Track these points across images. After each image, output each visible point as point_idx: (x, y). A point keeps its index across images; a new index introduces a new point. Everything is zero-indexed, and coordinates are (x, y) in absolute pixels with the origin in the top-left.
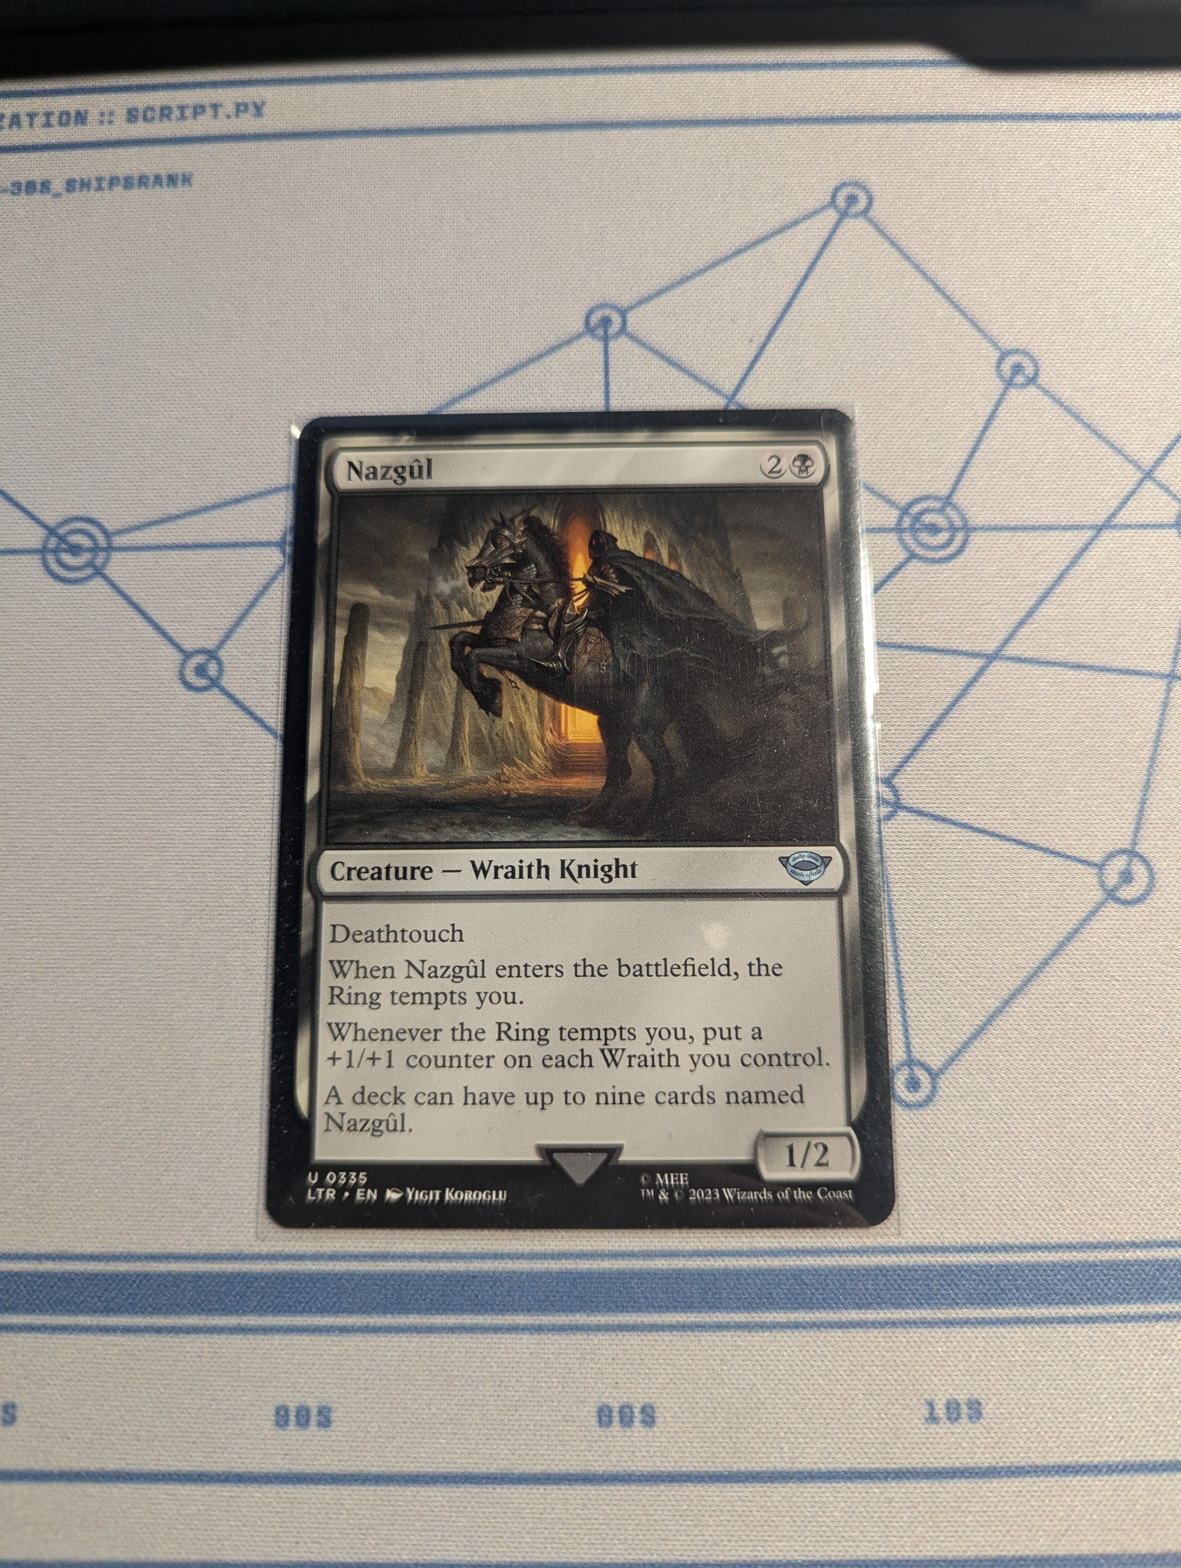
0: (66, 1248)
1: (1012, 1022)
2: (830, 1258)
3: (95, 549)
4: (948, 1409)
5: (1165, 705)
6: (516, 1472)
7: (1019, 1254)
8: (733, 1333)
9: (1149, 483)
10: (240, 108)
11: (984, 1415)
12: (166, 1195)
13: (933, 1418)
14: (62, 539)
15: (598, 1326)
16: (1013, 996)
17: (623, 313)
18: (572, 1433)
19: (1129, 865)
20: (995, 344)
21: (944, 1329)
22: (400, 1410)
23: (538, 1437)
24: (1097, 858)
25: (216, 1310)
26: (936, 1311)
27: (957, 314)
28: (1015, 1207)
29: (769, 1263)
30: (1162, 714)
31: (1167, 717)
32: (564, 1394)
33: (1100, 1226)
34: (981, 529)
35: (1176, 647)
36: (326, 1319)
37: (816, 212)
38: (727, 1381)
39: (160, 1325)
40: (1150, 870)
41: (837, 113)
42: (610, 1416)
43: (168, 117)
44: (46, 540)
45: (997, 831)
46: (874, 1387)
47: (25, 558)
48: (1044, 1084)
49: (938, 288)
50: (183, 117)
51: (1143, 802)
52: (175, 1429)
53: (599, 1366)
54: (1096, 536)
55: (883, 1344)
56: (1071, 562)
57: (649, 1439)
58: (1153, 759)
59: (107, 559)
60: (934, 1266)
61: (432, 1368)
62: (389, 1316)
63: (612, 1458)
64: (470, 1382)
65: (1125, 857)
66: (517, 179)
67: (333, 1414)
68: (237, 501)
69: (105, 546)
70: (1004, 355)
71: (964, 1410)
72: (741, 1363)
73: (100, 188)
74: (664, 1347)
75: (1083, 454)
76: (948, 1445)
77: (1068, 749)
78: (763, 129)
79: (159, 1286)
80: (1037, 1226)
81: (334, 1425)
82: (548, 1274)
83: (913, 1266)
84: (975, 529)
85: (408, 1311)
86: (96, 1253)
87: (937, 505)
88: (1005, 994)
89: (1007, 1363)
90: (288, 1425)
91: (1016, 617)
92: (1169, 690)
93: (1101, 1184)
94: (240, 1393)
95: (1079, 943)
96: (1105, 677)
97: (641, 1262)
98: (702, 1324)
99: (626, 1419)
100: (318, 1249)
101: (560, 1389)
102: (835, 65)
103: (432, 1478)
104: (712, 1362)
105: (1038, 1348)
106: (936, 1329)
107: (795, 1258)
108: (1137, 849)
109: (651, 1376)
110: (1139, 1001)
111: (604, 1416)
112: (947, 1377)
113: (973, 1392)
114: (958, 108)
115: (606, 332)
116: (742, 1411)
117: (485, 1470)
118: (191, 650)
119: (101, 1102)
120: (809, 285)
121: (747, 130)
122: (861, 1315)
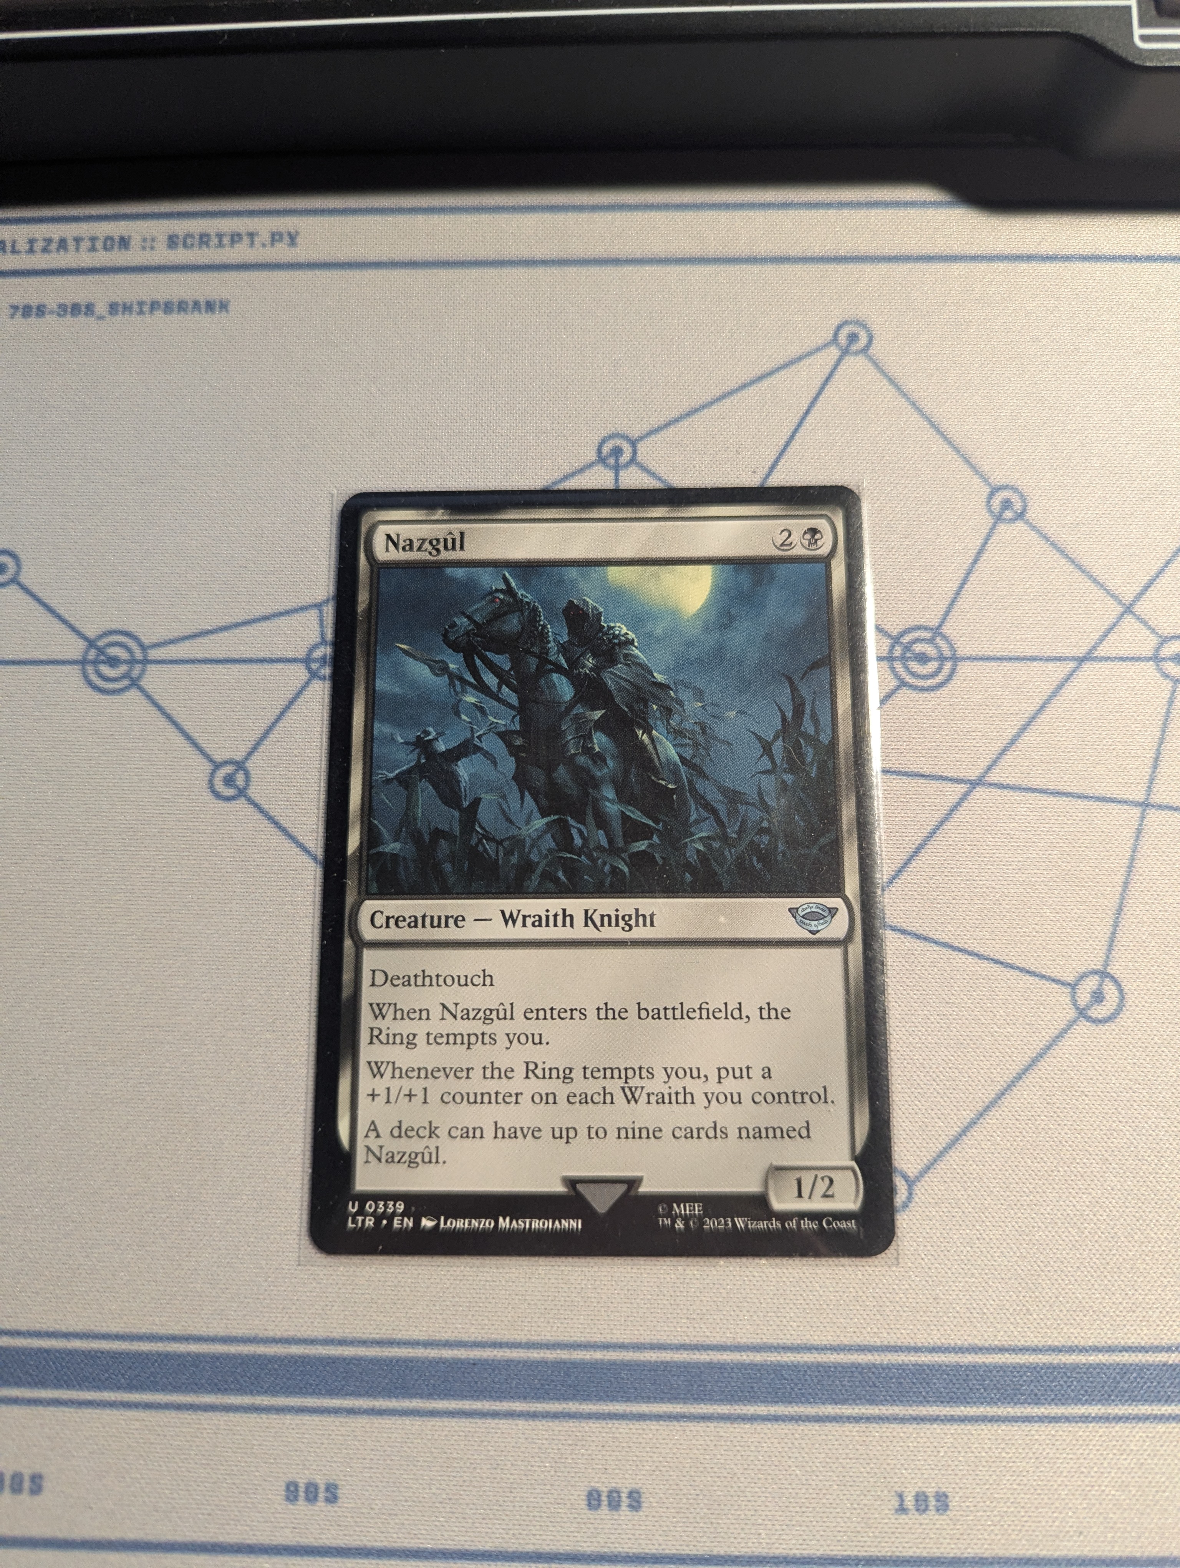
0: (92, 1327)
1: (985, 1133)
2: (809, 1355)
3: (132, 662)
4: (917, 1501)
5: (1139, 832)
6: (509, 1550)
7: (987, 1356)
8: (716, 1424)
9: (1131, 616)
10: (276, 237)
11: (951, 1508)
12: (187, 1280)
13: (902, 1509)
14: (101, 651)
15: (589, 1414)
16: (987, 1109)
17: (634, 444)
18: (562, 1515)
19: (1101, 985)
20: (986, 480)
21: (915, 1426)
22: (402, 1489)
23: (531, 1518)
24: (1070, 979)
25: (232, 1390)
26: (909, 1408)
27: (950, 450)
28: (985, 1311)
29: (751, 1357)
30: (1136, 840)
31: (1141, 843)
32: (556, 1478)
33: (1065, 1330)
34: (969, 658)
35: (1150, 776)
36: (334, 1401)
37: (818, 349)
38: (710, 1470)
39: (179, 1402)
40: (1121, 991)
41: (842, 253)
42: (599, 1500)
43: (207, 244)
44: (86, 652)
45: (976, 950)
46: (848, 1479)
47: (66, 668)
48: (1015, 1193)
49: (933, 425)
50: (221, 245)
51: (1116, 925)
52: (191, 1501)
53: (590, 1452)
54: (1077, 667)
55: (857, 1438)
56: (1053, 692)
57: (635, 1523)
58: (1126, 884)
59: (143, 671)
60: (907, 1365)
61: (433, 1450)
62: (394, 1400)
63: (599, 1539)
64: (468, 1465)
65: (1097, 977)
66: (537, 312)
67: (339, 1491)
68: (266, 618)
69: (141, 658)
70: (995, 491)
71: (932, 1502)
72: (723, 1452)
73: (141, 312)
74: (651, 1436)
75: (1067, 588)
76: (916, 1536)
77: (1045, 872)
78: (770, 268)
79: (179, 1365)
80: (1006, 1329)
81: (340, 1501)
82: (544, 1363)
83: (887, 1364)
84: (963, 659)
85: (411, 1396)
86: (121, 1333)
87: (928, 635)
88: (980, 1107)
89: (973, 1459)
90: (297, 1500)
91: (1000, 745)
92: (1143, 818)
93: (1067, 1291)
94: (253, 1469)
95: (1052, 1059)
96: (1081, 804)
97: (631, 1354)
98: (687, 1414)
99: (614, 1503)
100: (329, 1334)
101: (552, 1473)
102: (841, 205)
103: (431, 1553)
104: (696, 1451)
105: (1003, 1446)
106: (907, 1425)
107: (776, 1354)
108: (1108, 971)
109: (638, 1463)
110: (1107, 1117)
111: (593, 1499)
112: (916, 1471)
113: (941, 1485)
114: (957, 249)
115: (617, 460)
116: (722, 1498)
117: (481, 1548)
118: (220, 760)
119: (128, 1190)
120: (810, 419)
121: (756, 268)
122: (837, 1410)
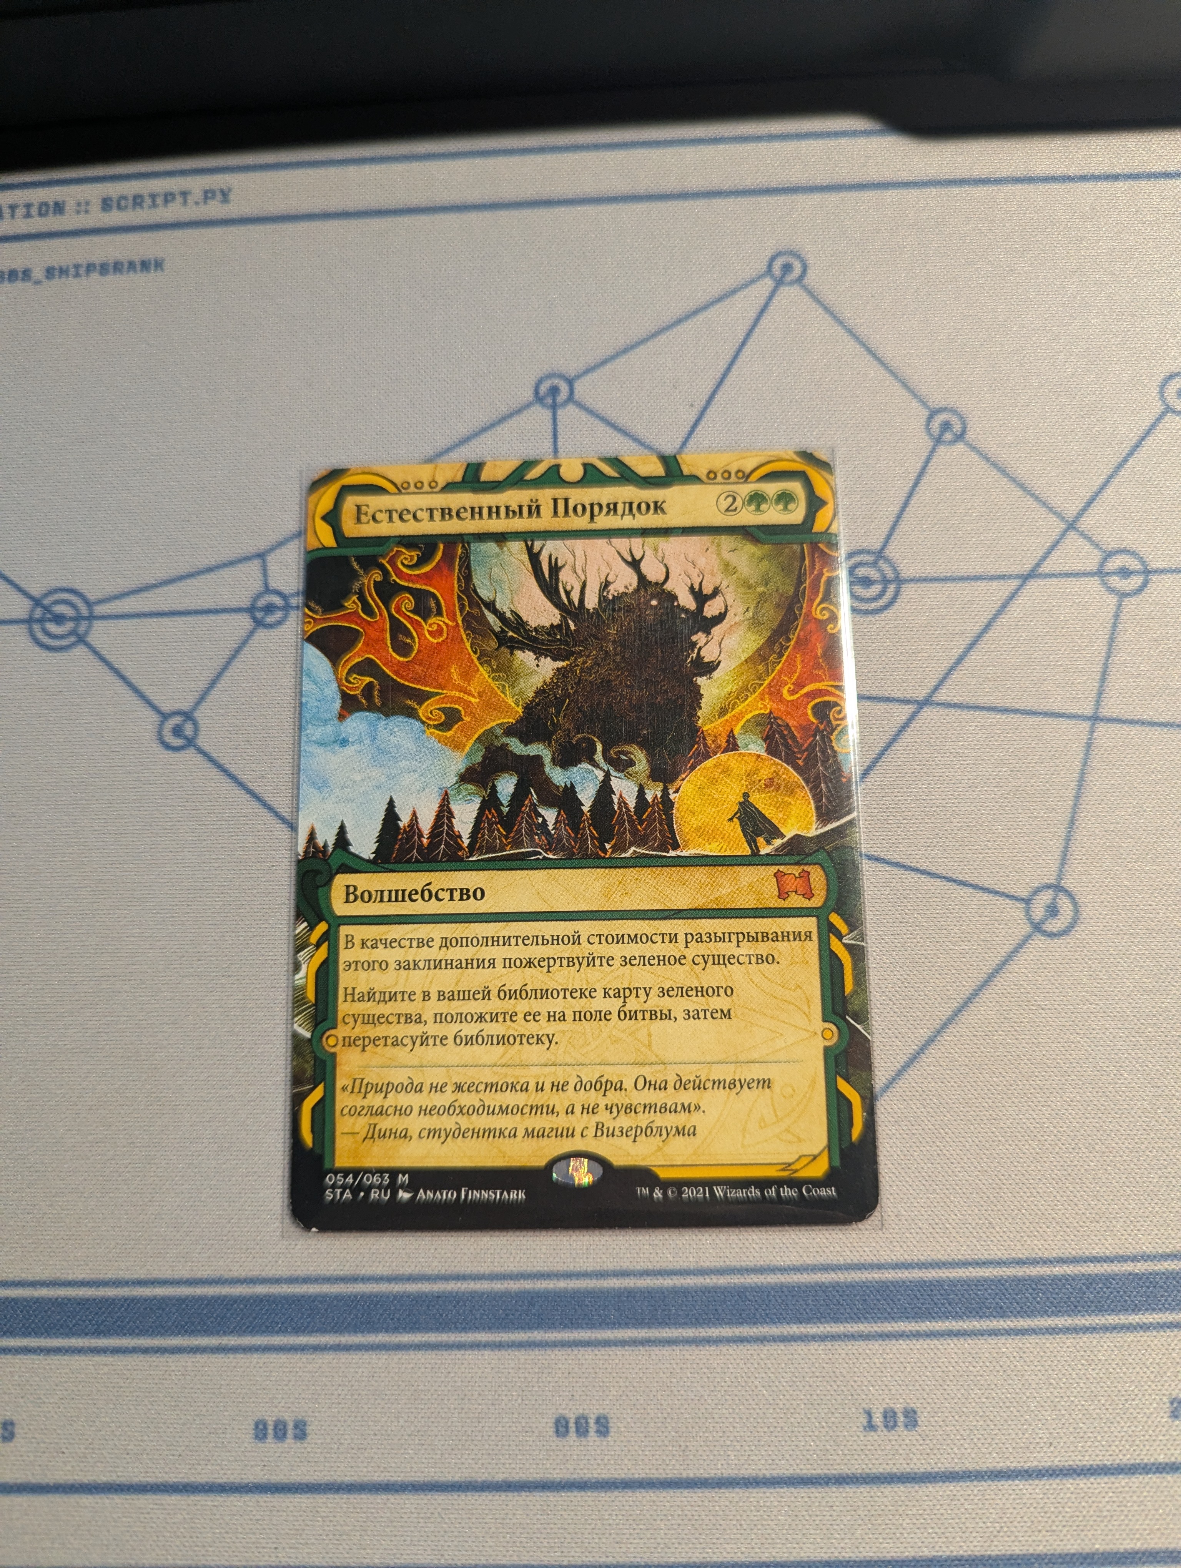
0: (58, 1275)
1: (943, 1050)
2: (772, 1276)
3: (78, 619)
4: (885, 1417)
5: (1089, 745)
6: (479, 1480)
7: (951, 1270)
8: (681, 1347)
9: (1073, 533)
10: (208, 195)
11: (920, 1423)
12: (151, 1225)
13: (870, 1426)
14: (47, 609)
15: (555, 1342)
16: (945, 1026)
17: (570, 382)
18: (531, 1443)
19: (1055, 899)
20: (924, 403)
21: (880, 1342)
22: (370, 1423)
23: (499, 1447)
24: (1024, 893)
25: (199, 1331)
26: (873, 1325)
27: (888, 375)
28: (948, 1226)
29: (715, 1281)
30: (1086, 755)
31: (1090, 757)
32: (524, 1406)
33: (1029, 1242)
34: (912, 580)
35: (1098, 690)
36: (301, 1338)
37: (752, 281)
38: (676, 1393)
39: (147, 1346)
40: (1075, 903)
41: (773, 185)
42: (567, 1427)
43: (140, 205)
44: (32, 611)
45: (928, 869)
46: (815, 1397)
47: (13, 628)
48: (974, 1108)
49: (869, 351)
50: (154, 205)
51: (1068, 839)
52: (162, 1443)
53: (556, 1379)
54: (1022, 585)
55: (823, 1356)
56: (998, 611)
57: (603, 1448)
58: (1077, 798)
59: (90, 627)
60: (871, 1282)
61: (400, 1383)
62: (360, 1335)
63: (568, 1466)
64: (435, 1396)
65: (1050, 891)
66: (470, 257)
67: (307, 1428)
68: (210, 570)
69: (87, 615)
70: (933, 413)
71: (901, 1418)
72: (689, 1375)
73: (77, 275)
74: (617, 1361)
75: (1009, 507)
76: (886, 1452)
77: (996, 789)
78: (701, 203)
79: (146, 1309)
80: (969, 1243)
81: (309, 1438)
82: (507, 1294)
83: (851, 1282)
84: (906, 581)
85: (375, 1330)
86: (87, 1280)
87: (870, 558)
88: (937, 1024)
89: (940, 1374)
90: (267, 1438)
91: (947, 665)
92: (1092, 732)
93: (1029, 1203)
94: (222, 1409)
95: (1008, 975)
96: (1030, 720)
97: (594, 1281)
98: (653, 1339)
99: (582, 1429)
100: (293, 1272)
101: (520, 1401)
102: (771, 138)
103: (401, 1486)
104: (661, 1375)
105: (970, 1359)
106: (873, 1342)
107: (739, 1276)
108: (1062, 885)
109: (605, 1388)
110: (1064, 1029)
111: (561, 1427)
112: (883, 1387)
113: (908, 1401)
114: (888, 175)
115: (554, 400)
116: (690, 1420)
117: (450, 1479)
118: (168, 712)
119: (90, 1138)
120: (746, 351)
121: (688, 204)
122: (802, 1329)
